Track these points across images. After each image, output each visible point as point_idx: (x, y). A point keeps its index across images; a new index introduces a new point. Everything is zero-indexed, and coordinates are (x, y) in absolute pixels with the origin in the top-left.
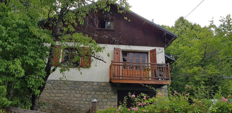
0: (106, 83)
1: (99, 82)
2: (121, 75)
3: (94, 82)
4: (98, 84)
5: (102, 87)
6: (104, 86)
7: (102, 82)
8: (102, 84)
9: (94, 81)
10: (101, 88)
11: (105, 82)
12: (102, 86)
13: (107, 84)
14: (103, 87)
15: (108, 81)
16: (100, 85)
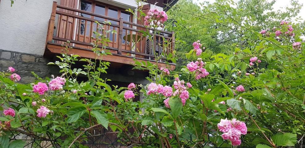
0: (36, 56)
1: (18, 53)
2: (74, 39)
3: (3, 51)
4: (13, 57)
5: (24, 65)
6: (30, 63)
7: (24, 54)
8: (24, 57)
9: (5, 50)
10: (21, 67)
11: (34, 53)
12: (25, 63)
13: (37, 59)
14: (26, 65)
15: (41, 52)
16: (18, 58)
